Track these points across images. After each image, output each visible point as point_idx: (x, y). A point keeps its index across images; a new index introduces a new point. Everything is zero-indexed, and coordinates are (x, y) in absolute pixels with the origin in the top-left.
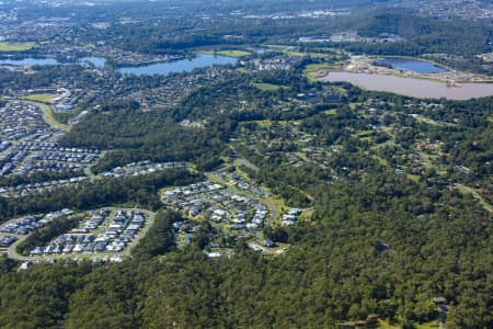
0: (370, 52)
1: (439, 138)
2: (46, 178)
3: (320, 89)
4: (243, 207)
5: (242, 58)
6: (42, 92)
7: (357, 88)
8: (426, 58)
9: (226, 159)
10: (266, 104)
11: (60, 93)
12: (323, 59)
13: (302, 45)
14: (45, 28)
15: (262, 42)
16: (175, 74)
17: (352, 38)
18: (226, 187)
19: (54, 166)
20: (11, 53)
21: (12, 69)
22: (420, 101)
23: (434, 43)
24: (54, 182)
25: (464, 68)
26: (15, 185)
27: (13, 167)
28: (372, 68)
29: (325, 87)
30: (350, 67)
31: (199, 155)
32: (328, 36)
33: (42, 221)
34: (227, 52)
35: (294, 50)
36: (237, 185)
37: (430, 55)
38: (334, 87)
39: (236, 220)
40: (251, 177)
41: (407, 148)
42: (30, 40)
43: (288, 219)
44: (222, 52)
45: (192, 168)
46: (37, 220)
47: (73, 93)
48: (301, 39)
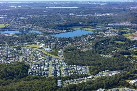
2: (78, 77)
5: (94, 31)
12: (127, 32)
16: (76, 37)
19: (75, 72)
21: (6, 35)
24: (82, 78)
34: (86, 29)
48: (109, 24)
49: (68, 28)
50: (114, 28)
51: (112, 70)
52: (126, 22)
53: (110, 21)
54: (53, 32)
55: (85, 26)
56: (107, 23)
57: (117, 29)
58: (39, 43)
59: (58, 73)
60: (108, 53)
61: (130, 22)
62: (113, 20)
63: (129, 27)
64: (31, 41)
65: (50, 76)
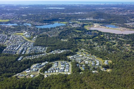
0: (98, 23)
1: (128, 43)
2: (36, 54)
3: (91, 31)
4: (92, 60)
5: (67, 24)
6: (19, 32)
7: (100, 31)
8: (112, 24)
9: (79, 49)
10: (80, 36)
12: (87, 24)
13: (80, 21)
14: (9, 16)
15: (69, 20)
16: (52, 28)
17: (92, 19)
18: (83, 56)
19: (36, 51)
20: (4, 22)
21: (7, 26)
22: (118, 35)
23: (113, 21)
24: (38, 55)
25: (123, 27)
26: (29, 56)
28: (101, 26)
29: (92, 31)
30: (95, 26)
31: (72, 48)
32: (86, 19)
33: (42, 65)
34: (62, 22)
36: (86, 55)
37: (113, 23)
38: (94, 31)
39: (92, 64)
40: (89, 53)
41: (122, 46)
42: (7, 19)
43: (106, 63)
45: (72, 51)
46: (41, 64)
47: (28, 33)
48: (79, 19)
49: (50, 22)
51: (62, 49)
52: (90, 18)
53: (80, 17)
54: (38, 25)
55: (63, 20)
56: (78, 19)
57: (82, 22)
58: (25, 32)
59: (24, 52)
60: (66, 38)
61: (92, 18)
62: (83, 16)
63: (91, 21)
64: (20, 31)
65: (17, 53)
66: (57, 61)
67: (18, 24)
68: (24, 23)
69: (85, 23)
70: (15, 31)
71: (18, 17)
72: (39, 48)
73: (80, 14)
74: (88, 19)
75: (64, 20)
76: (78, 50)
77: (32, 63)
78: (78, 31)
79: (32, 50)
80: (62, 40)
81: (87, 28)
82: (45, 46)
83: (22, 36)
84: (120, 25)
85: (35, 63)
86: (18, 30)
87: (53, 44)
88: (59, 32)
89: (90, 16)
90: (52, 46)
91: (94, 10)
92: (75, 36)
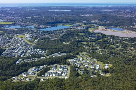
0: (103, 25)
1: (132, 47)
2: (35, 57)
3: (95, 34)
4: (92, 64)
5: (71, 26)
6: (21, 35)
7: (104, 34)
8: (118, 27)
10: (83, 38)
11: (26, 35)
12: (92, 27)
13: (85, 23)
14: (13, 18)
15: (74, 22)
16: (55, 30)
17: (97, 22)
18: (84, 59)
19: (36, 54)
20: (7, 24)
21: (9, 29)
22: (122, 38)
23: (119, 23)
24: (38, 58)
25: (129, 29)
26: (28, 59)
27: (25, 54)
28: (105, 29)
29: (96, 34)
30: (100, 29)
31: (73, 51)
32: (91, 21)
33: (40, 68)
34: (66, 25)
35: (83, 24)
36: (87, 59)
37: (119, 26)
38: (98, 34)
39: (92, 68)
40: (90, 57)
41: (125, 49)
42: (11, 21)
43: (106, 67)
44: (65, 25)
45: (72, 54)
46: (38, 68)
47: (30, 35)
48: (84, 22)
49: (54, 24)
50: (85, 25)
51: (62, 53)
52: (95, 20)
53: (85, 20)
54: (42, 27)
56: (83, 21)
57: (87, 25)
58: (27, 34)
59: (23, 55)
60: (68, 41)
61: (98, 20)
62: (87, 19)
63: (96, 23)
64: (22, 33)
65: (16, 56)
66: (56, 65)
67: (21, 26)
68: (27, 25)
69: (89, 26)
70: (17, 34)
71: (22, 19)
72: (39, 51)
73: (86, 17)
74: (93, 22)
75: (68, 22)
76: (79, 53)
77: (30, 66)
78: (81, 34)
79: (31, 53)
80: (64, 43)
81: (91, 30)
82: (46, 49)
83: (24, 39)
84: (126, 27)
85: (33, 66)
86: (20, 32)
87: (54, 47)
88: (61, 35)
89: (95, 19)
90: (52, 49)
91: (100, 12)
92: (77, 39)
